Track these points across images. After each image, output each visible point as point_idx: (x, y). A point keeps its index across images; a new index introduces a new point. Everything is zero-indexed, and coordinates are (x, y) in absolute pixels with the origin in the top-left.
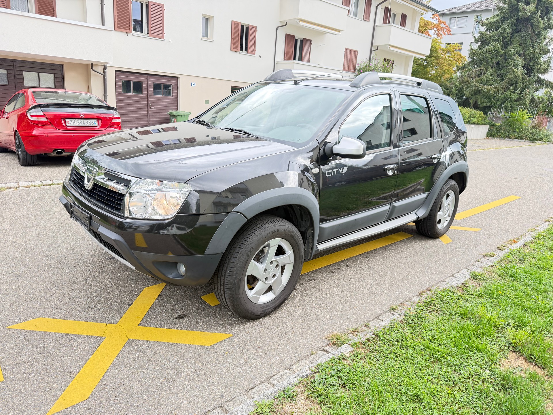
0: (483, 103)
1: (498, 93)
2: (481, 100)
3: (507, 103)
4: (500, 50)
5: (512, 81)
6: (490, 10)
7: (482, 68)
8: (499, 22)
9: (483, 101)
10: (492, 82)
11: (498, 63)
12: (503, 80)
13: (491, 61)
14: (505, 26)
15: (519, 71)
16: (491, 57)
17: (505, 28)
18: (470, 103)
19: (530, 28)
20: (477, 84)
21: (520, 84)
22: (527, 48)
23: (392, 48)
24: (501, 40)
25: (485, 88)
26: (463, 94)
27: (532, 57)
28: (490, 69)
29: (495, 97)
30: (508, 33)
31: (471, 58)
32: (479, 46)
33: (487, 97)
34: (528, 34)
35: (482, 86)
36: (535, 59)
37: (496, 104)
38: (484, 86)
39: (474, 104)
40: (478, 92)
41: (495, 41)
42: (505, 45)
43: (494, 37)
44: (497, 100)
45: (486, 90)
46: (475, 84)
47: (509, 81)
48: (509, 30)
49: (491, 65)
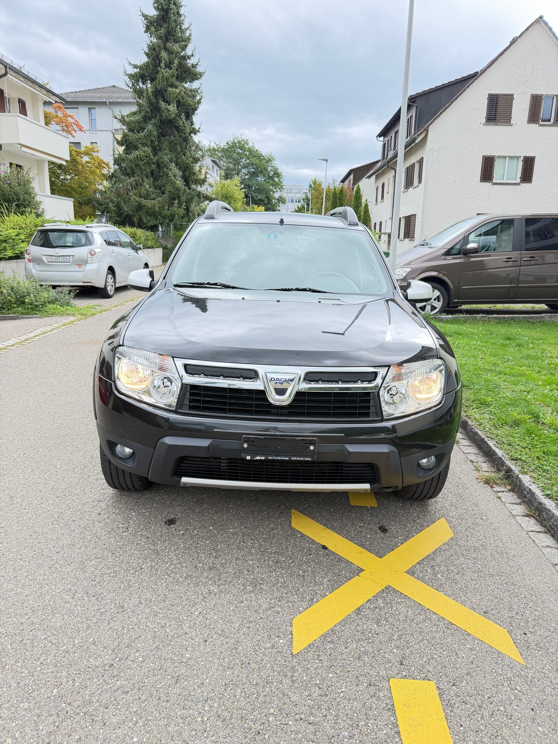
0: (149, 221)
1: (163, 209)
2: (146, 218)
3: (175, 220)
4: (152, 157)
5: (173, 194)
6: (104, 102)
7: (137, 178)
8: (142, 122)
9: (148, 219)
10: (154, 196)
11: (152, 172)
12: (163, 193)
13: (145, 170)
14: (150, 127)
15: (179, 183)
16: (144, 165)
17: (150, 130)
18: (135, 222)
19: (176, 133)
20: (138, 199)
21: (183, 198)
22: (179, 156)
23: (24, 149)
24: (149, 144)
25: (149, 203)
26: (122, 211)
27: (186, 166)
28: (146, 180)
29: (160, 213)
30: (154, 137)
31: (118, 165)
32: (124, 150)
33: (152, 214)
34: (176, 139)
35: (143, 201)
36: (190, 169)
37: (164, 222)
38: (147, 201)
39: (139, 223)
40: (140, 207)
41: (144, 145)
42: (155, 151)
43: (142, 140)
44: (164, 217)
45: (150, 206)
46: (134, 198)
47: (170, 195)
48: (155, 133)
49: (145, 175)
